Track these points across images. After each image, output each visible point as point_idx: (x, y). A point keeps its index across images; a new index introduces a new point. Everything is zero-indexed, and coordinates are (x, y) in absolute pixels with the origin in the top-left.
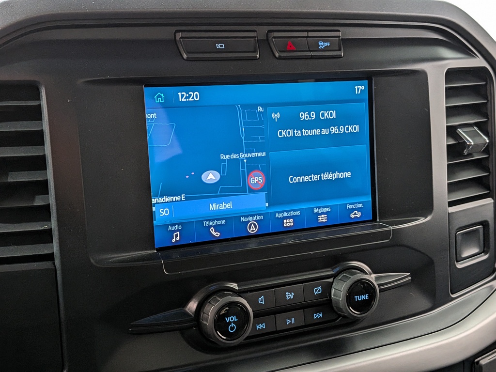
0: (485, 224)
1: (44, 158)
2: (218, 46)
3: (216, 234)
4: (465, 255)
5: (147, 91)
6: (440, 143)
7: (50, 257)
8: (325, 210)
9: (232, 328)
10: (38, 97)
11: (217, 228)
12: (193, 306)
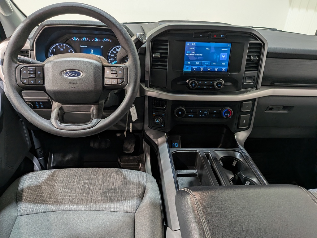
0: (254, 76)
1: (168, 53)
2: (200, 35)
3: (195, 70)
4: (247, 82)
5: (186, 42)
6: (245, 58)
7: (166, 69)
8: (217, 68)
9: (193, 86)
10: (168, 43)
11: (195, 69)
12: (188, 81)
